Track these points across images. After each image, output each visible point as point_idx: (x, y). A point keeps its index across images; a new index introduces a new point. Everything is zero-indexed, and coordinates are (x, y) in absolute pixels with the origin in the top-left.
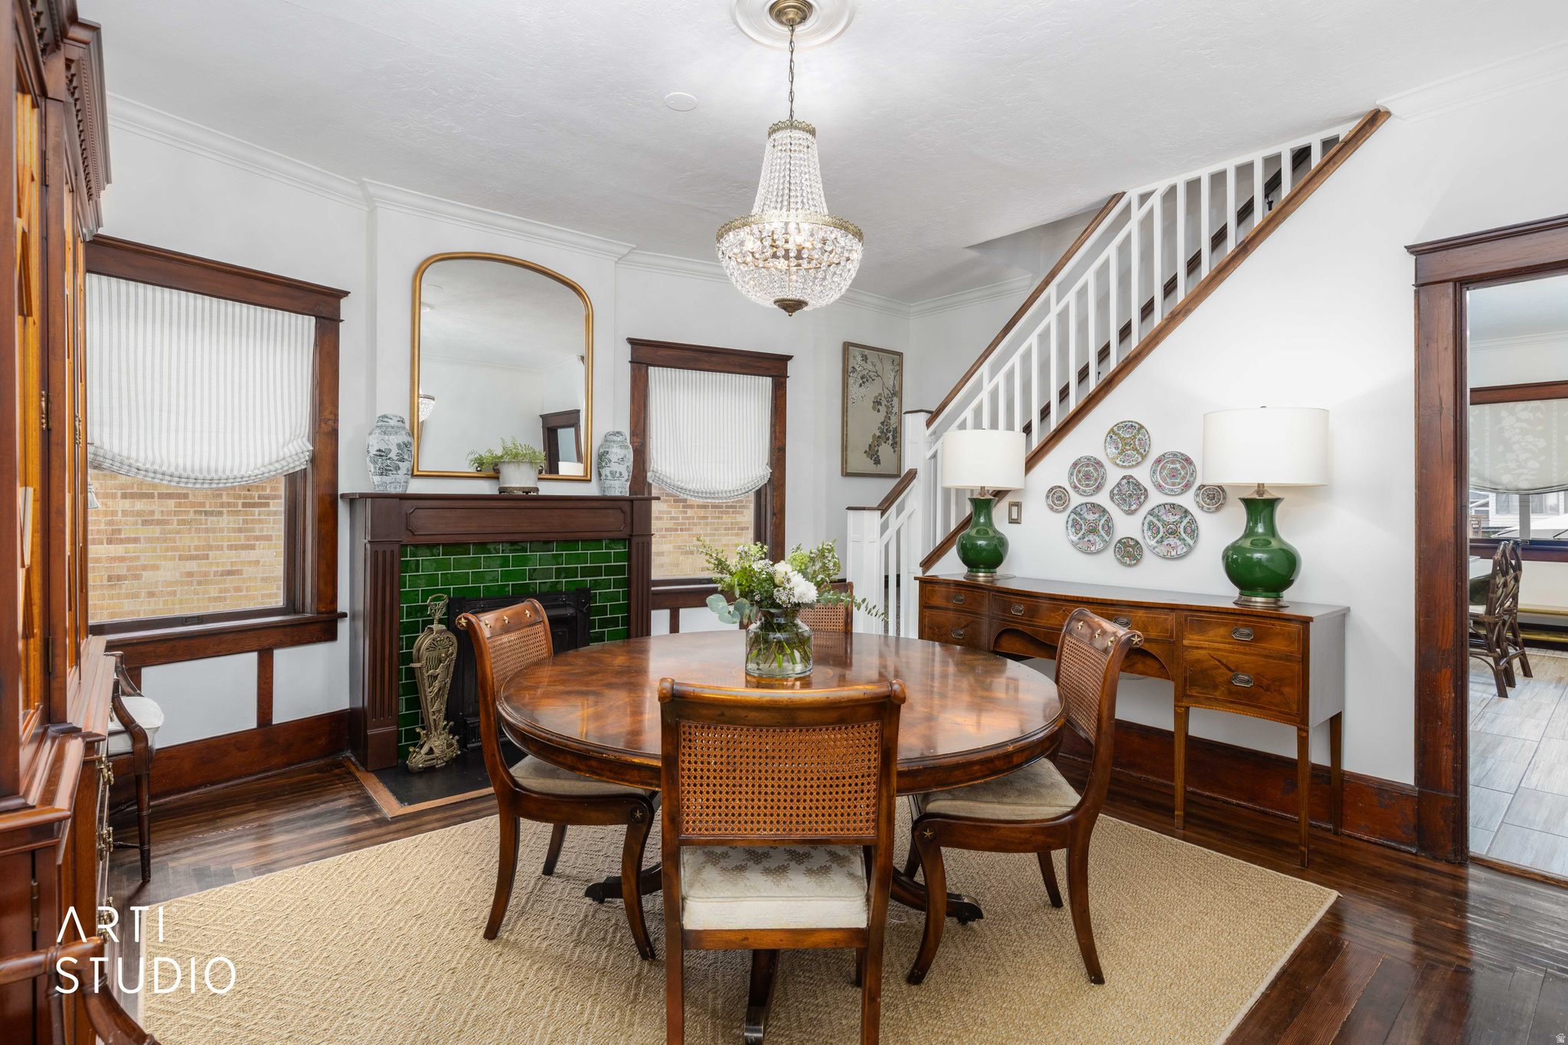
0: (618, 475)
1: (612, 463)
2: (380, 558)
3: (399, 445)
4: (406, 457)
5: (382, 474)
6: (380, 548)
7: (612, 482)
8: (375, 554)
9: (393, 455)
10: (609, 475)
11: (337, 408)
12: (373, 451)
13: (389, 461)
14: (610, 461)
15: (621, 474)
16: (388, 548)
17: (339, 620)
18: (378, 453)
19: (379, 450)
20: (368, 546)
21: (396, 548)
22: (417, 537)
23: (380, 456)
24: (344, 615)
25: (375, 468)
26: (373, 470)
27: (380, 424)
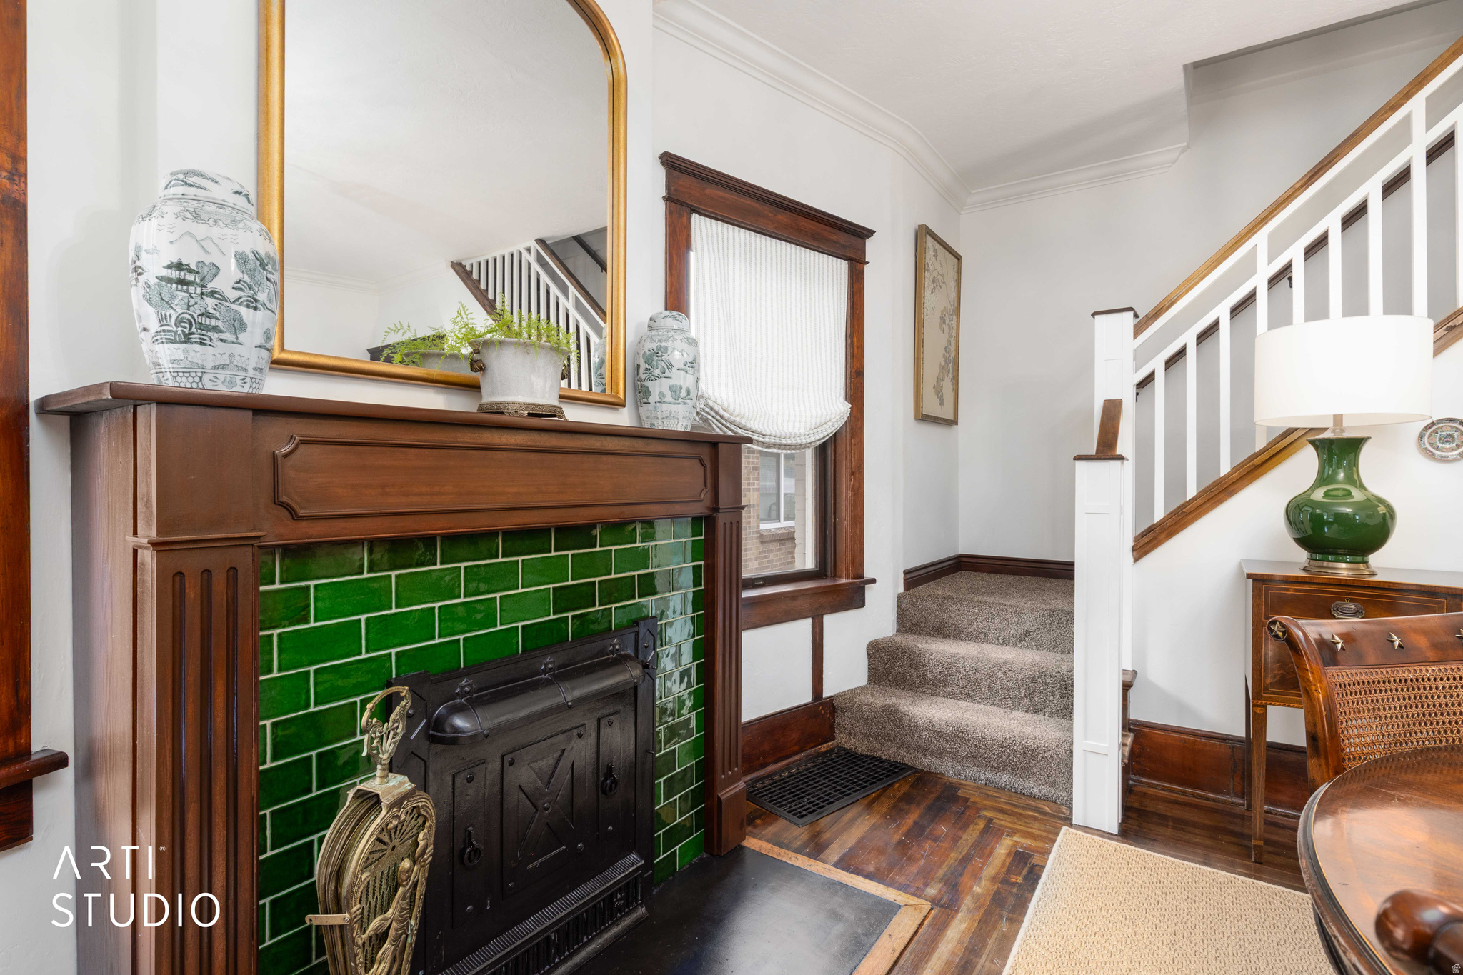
0: (683, 394)
1: (674, 370)
2: (192, 593)
3: (242, 259)
4: (262, 297)
5: (187, 338)
6: (192, 563)
7: (673, 407)
8: (172, 583)
9: (223, 283)
10: (668, 393)
11: (21, 136)
12: (155, 268)
13: (210, 302)
14: (670, 366)
15: (688, 392)
16: (216, 561)
17: (36, 780)
18: (175, 274)
19: (179, 266)
20: (148, 558)
21: (243, 559)
22: (304, 524)
23: (182, 282)
24: (59, 761)
25: (162, 319)
26: (154, 326)
27: (180, 190)
